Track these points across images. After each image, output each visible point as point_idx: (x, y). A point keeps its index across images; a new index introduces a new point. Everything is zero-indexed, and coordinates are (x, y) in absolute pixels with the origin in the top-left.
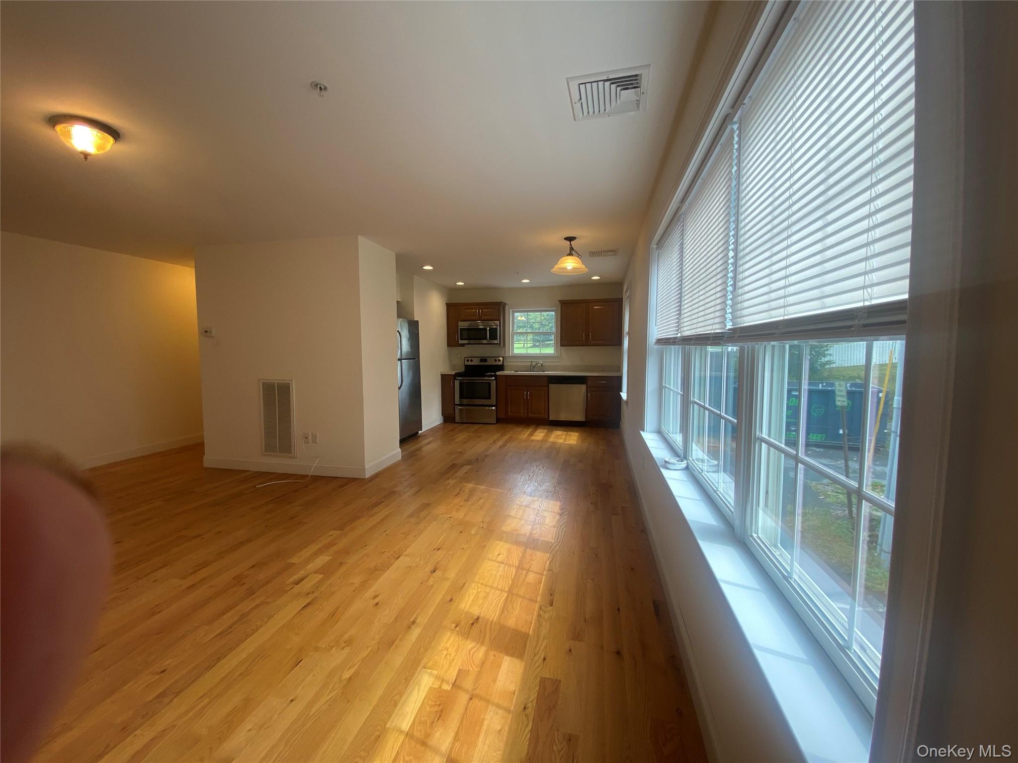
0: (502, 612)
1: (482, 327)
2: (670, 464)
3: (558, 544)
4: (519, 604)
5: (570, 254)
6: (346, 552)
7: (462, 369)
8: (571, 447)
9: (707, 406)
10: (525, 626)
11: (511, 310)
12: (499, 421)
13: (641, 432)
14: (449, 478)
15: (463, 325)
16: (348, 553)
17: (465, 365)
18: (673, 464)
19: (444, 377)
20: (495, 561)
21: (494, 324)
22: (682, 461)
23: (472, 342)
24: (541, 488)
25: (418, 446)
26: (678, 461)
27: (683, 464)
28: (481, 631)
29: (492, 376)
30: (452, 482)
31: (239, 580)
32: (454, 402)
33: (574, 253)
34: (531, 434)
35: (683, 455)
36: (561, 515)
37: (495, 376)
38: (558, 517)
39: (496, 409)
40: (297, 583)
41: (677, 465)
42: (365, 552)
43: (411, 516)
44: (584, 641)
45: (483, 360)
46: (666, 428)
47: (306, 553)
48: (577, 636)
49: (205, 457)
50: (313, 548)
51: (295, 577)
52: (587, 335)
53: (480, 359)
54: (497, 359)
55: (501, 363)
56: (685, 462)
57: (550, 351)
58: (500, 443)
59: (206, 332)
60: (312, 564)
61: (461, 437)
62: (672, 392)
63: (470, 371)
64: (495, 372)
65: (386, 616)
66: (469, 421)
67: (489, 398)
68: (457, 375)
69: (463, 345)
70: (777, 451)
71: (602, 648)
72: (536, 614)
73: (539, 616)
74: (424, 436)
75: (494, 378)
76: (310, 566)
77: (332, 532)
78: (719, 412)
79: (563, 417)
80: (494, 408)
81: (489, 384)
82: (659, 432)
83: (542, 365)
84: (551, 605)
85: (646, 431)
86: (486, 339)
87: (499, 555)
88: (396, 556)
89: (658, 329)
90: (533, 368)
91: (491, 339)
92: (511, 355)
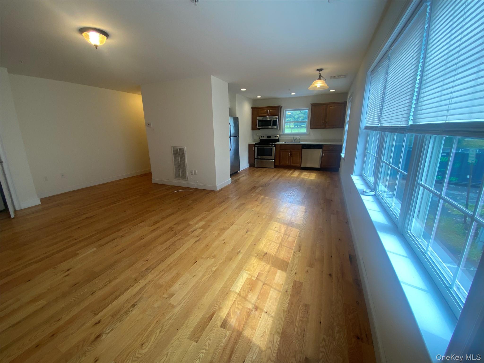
0: (277, 252)
1: (269, 119)
2: (366, 193)
3: (304, 225)
4: (285, 249)
5: (319, 79)
6: (211, 221)
7: (258, 141)
8: (312, 181)
9: (391, 164)
10: (287, 258)
11: (284, 110)
12: (276, 167)
13: (351, 176)
14: (252, 193)
15: (259, 119)
16: (212, 222)
17: (260, 139)
18: (367, 193)
19: (250, 145)
20: (273, 230)
21: (275, 118)
22: (372, 192)
23: (264, 127)
24: (296, 200)
25: (238, 177)
26: (370, 191)
27: (373, 193)
28: (268, 259)
29: (273, 145)
30: (254, 194)
31: (171, 229)
32: (255, 158)
33: (321, 78)
34: (292, 174)
35: (373, 188)
36: (305, 212)
37: (275, 145)
38: (303, 213)
39: (275, 161)
40: (193, 232)
41: (370, 193)
42: (219, 221)
43: (237, 208)
44: (314, 268)
45: (269, 136)
46: (365, 174)
47: (195, 220)
48: (311, 265)
49: (153, 179)
50: (198, 219)
51: (192, 230)
52: (325, 123)
53: (268, 136)
54: (276, 136)
55: (278, 138)
56: (374, 192)
57: (303, 131)
58: (276, 178)
59: (148, 125)
60: (198, 225)
61: (258, 174)
62: (371, 155)
63: (262, 142)
64: (275, 143)
65: (228, 248)
66: (261, 167)
67: (272, 156)
68: (256, 144)
69: (259, 129)
70: (428, 191)
71: (323, 272)
72: (292, 254)
73: (294, 255)
74: (241, 173)
75: (274, 146)
76: (197, 226)
77: (205, 212)
78: (397, 168)
79: (308, 166)
80: (273, 160)
81: (272, 149)
82: (361, 176)
83: (299, 139)
84: (300, 251)
85: (354, 175)
86: (271, 126)
87: (275, 228)
88: (231, 224)
89: (367, 120)
90: (294, 140)
91: (273, 126)
92: (283, 134)
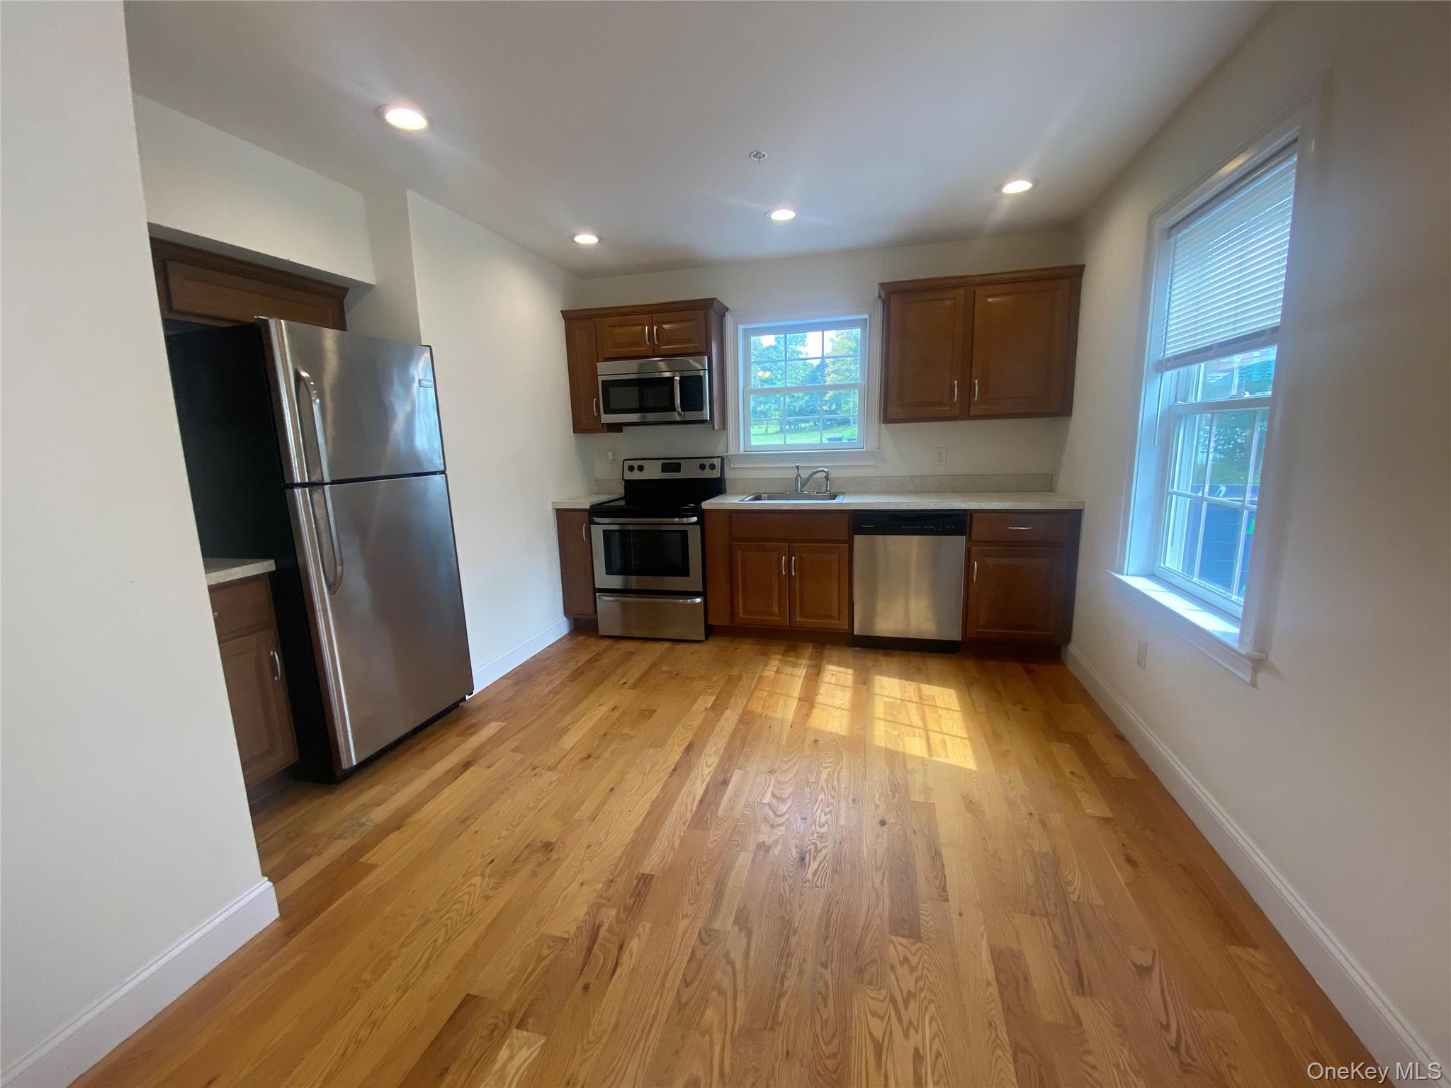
1: (660, 375)
7: (615, 494)
11: (741, 327)
12: (711, 631)
15: (608, 370)
17: (626, 481)
19: (565, 517)
23: (651, 417)
29: (691, 513)
32: (594, 584)
37: (701, 514)
39: (705, 602)
45: (671, 465)
52: (967, 389)
53: (663, 464)
54: (707, 463)
55: (716, 474)
57: (850, 434)
63: (641, 494)
64: (700, 502)
66: (633, 636)
67: (684, 571)
68: (598, 511)
69: (616, 428)
74: (472, 717)
75: (695, 519)
79: (888, 624)
80: (698, 600)
81: (684, 533)
83: (827, 478)
86: (673, 409)
90: (803, 486)
91: (685, 407)
92: (741, 452)
